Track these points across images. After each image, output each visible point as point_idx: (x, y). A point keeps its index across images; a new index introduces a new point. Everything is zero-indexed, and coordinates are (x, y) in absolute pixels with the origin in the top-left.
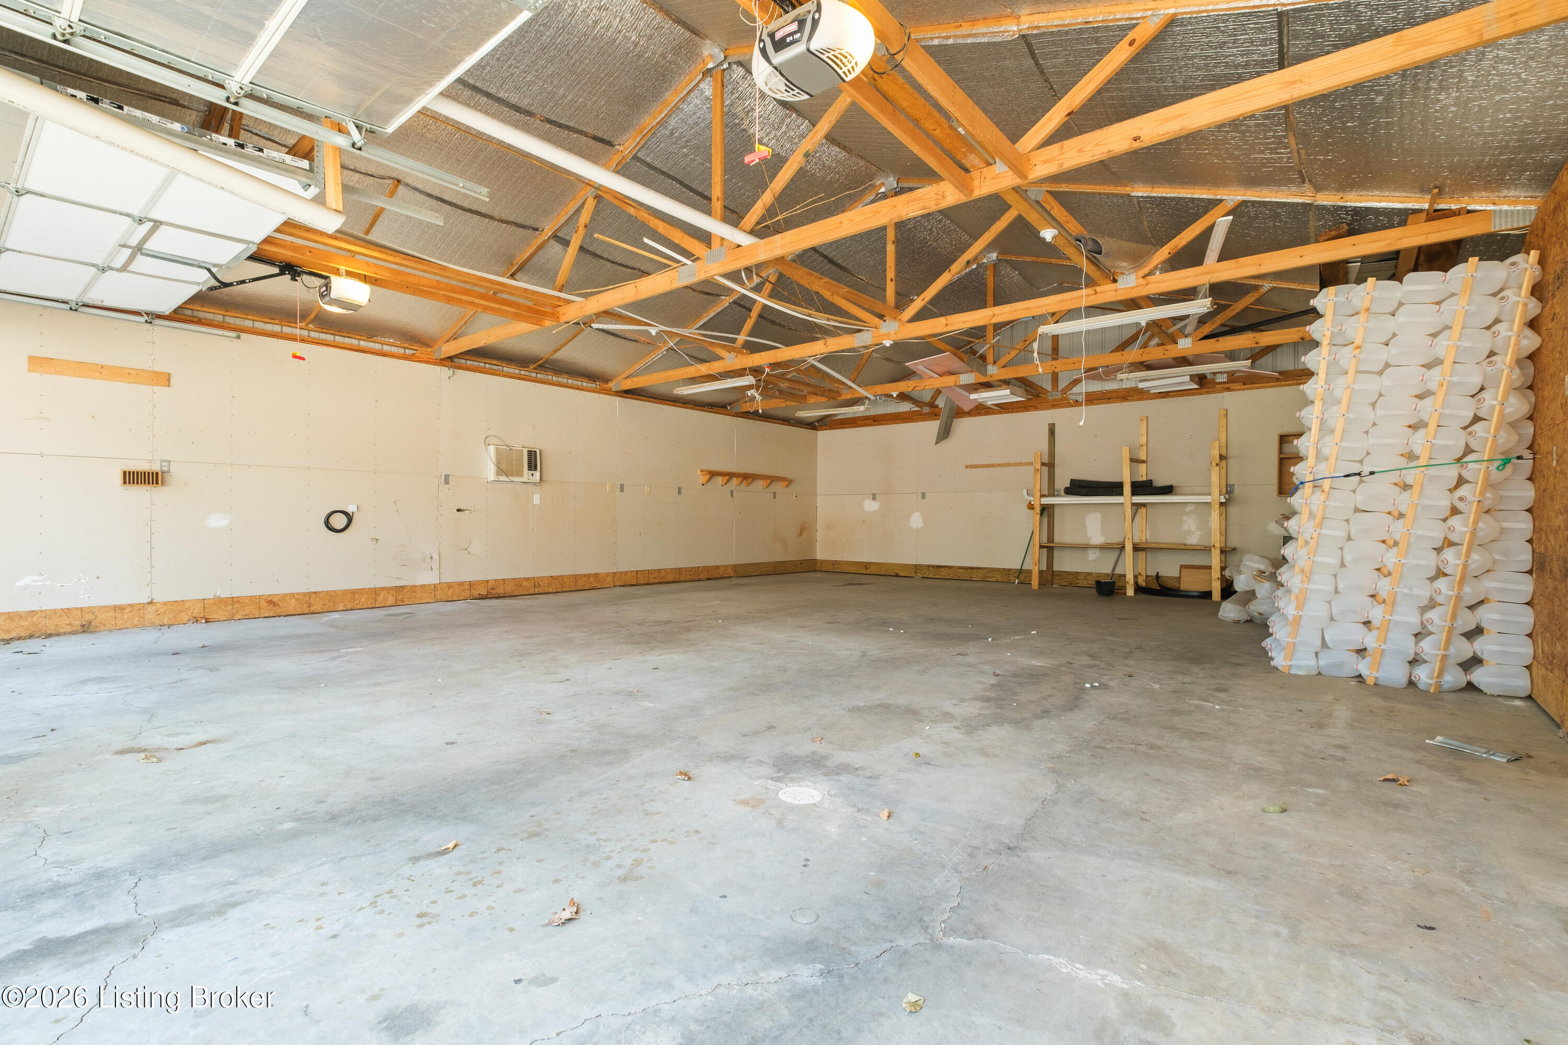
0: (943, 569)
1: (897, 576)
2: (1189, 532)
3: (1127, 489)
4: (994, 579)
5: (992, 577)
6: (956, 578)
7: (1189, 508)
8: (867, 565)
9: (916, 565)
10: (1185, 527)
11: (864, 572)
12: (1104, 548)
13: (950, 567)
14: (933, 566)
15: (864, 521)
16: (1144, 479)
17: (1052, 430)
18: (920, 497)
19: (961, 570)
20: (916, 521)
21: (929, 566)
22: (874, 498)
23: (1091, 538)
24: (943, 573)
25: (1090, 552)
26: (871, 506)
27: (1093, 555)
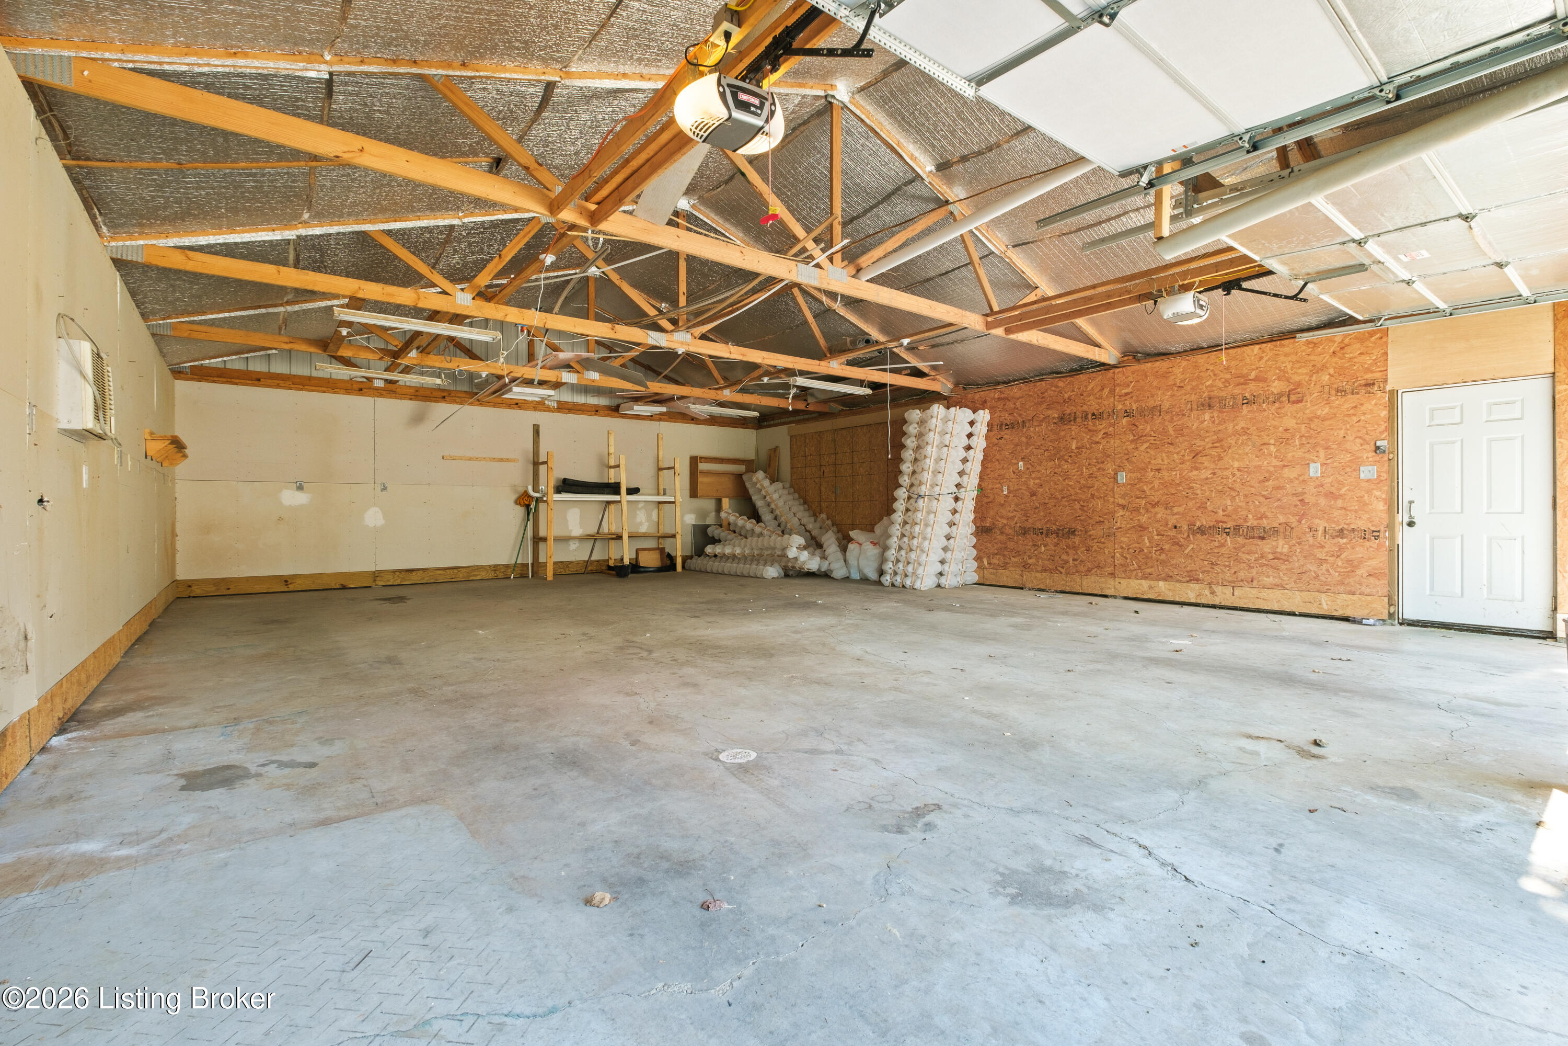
0: (414, 573)
1: (344, 588)
2: (641, 524)
3: (623, 490)
4: (479, 578)
5: (476, 575)
6: (432, 581)
7: (641, 505)
8: (286, 580)
9: (374, 572)
10: (638, 520)
11: (287, 589)
12: (581, 539)
13: (424, 570)
14: (400, 571)
15: (281, 519)
16: (612, 481)
17: (536, 430)
18: (379, 488)
19: (438, 572)
20: (374, 517)
21: (394, 571)
22: (300, 488)
23: (571, 531)
24: (415, 578)
25: (571, 542)
26: (291, 498)
27: (573, 545)
